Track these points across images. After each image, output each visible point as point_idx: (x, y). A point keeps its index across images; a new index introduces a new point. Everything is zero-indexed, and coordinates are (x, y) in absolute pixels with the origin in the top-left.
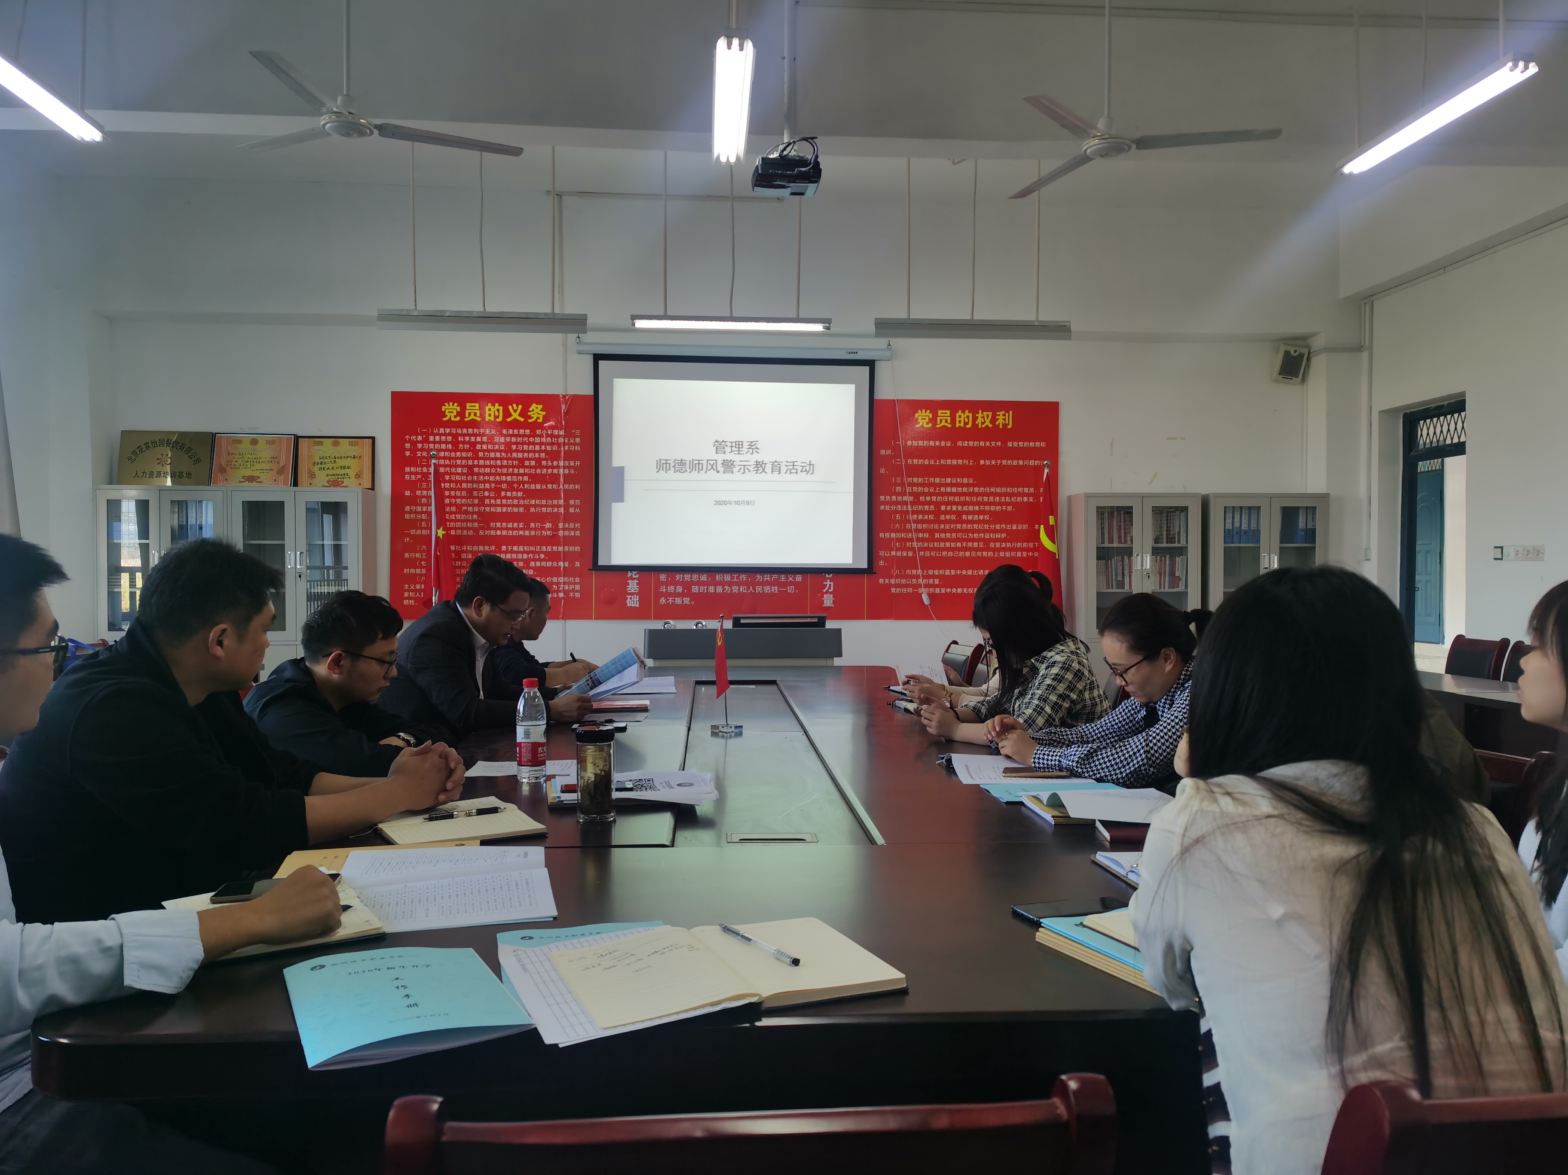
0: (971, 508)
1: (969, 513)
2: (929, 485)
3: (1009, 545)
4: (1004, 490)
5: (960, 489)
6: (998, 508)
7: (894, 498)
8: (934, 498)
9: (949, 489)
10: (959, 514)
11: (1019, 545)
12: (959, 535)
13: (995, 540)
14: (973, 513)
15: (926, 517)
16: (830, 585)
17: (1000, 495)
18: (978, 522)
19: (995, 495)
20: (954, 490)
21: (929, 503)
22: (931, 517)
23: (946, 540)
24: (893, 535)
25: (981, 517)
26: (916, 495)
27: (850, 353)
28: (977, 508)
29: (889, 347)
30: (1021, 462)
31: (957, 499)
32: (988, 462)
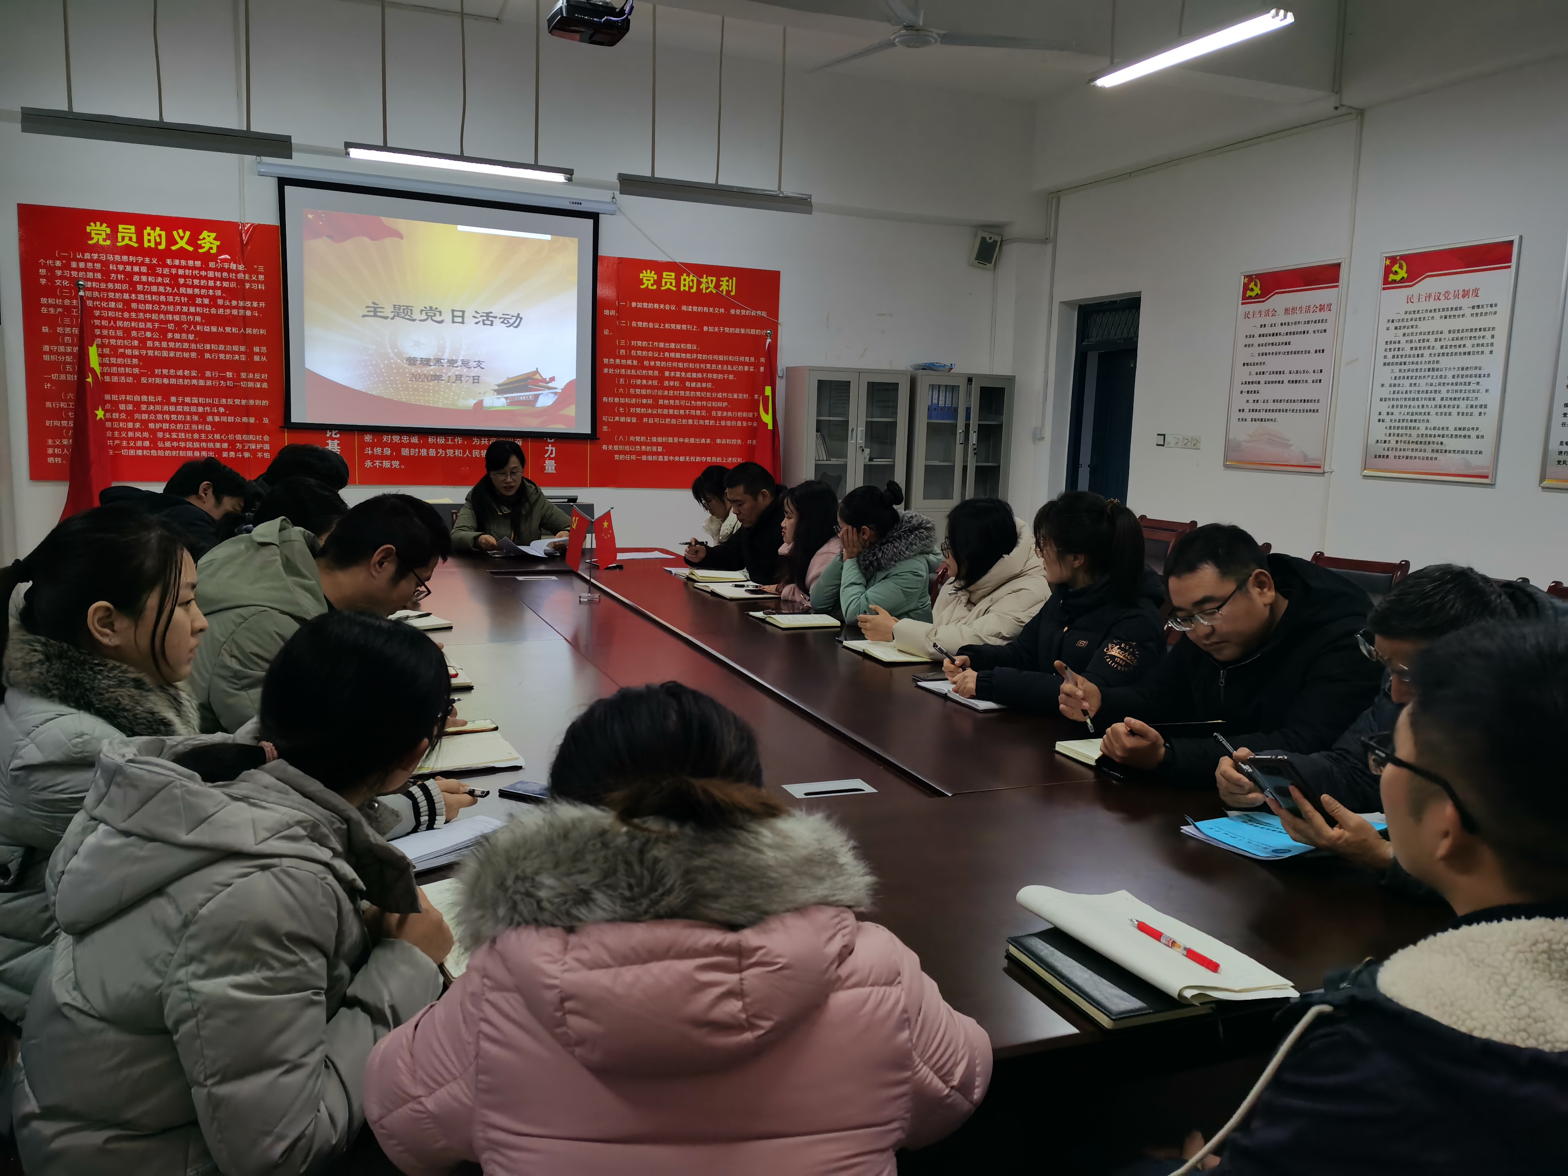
0: (694, 375)
1: (691, 380)
2: (654, 349)
3: (730, 414)
4: (726, 358)
5: (683, 355)
6: (720, 376)
7: (618, 361)
8: (658, 363)
9: (672, 355)
10: (682, 380)
11: (740, 414)
12: (683, 403)
13: (717, 409)
14: (696, 380)
15: (650, 383)
16: (552, 450)
17: (723, 363)
18: (701, 390)
19: (717, 362)
20: (678, 355)
21: (653, 368)
22: (655, 383)
23: (669, 407)
24: (617, 400)
25: (704, 385)
26: (641, 359)
27: (570, 203)
28: (700, 375)
29: (614, 202)
30: (743, 331)
31: (681, 365)
32: (711, 329)
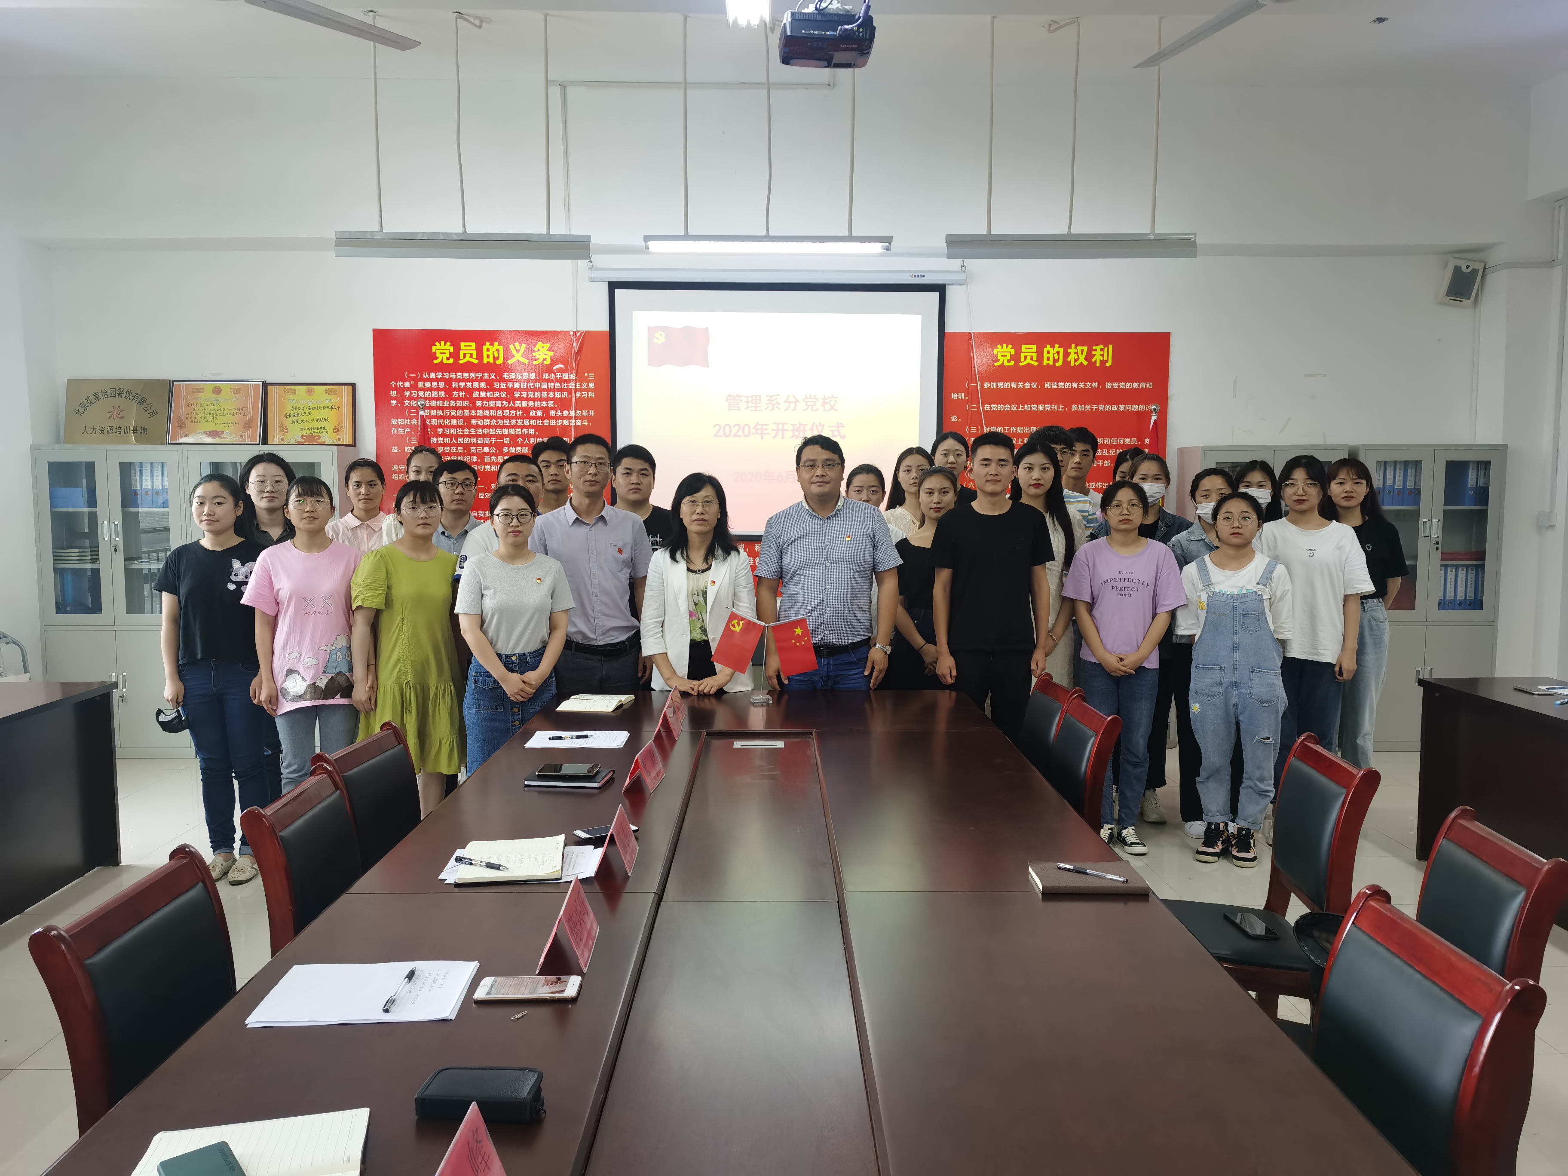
27: (915, 276)
29: (964, 268)
30: (1122, 408)
32: (1081, 408)
